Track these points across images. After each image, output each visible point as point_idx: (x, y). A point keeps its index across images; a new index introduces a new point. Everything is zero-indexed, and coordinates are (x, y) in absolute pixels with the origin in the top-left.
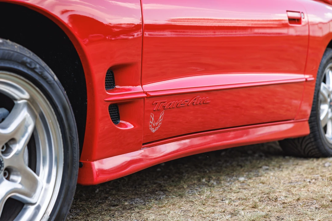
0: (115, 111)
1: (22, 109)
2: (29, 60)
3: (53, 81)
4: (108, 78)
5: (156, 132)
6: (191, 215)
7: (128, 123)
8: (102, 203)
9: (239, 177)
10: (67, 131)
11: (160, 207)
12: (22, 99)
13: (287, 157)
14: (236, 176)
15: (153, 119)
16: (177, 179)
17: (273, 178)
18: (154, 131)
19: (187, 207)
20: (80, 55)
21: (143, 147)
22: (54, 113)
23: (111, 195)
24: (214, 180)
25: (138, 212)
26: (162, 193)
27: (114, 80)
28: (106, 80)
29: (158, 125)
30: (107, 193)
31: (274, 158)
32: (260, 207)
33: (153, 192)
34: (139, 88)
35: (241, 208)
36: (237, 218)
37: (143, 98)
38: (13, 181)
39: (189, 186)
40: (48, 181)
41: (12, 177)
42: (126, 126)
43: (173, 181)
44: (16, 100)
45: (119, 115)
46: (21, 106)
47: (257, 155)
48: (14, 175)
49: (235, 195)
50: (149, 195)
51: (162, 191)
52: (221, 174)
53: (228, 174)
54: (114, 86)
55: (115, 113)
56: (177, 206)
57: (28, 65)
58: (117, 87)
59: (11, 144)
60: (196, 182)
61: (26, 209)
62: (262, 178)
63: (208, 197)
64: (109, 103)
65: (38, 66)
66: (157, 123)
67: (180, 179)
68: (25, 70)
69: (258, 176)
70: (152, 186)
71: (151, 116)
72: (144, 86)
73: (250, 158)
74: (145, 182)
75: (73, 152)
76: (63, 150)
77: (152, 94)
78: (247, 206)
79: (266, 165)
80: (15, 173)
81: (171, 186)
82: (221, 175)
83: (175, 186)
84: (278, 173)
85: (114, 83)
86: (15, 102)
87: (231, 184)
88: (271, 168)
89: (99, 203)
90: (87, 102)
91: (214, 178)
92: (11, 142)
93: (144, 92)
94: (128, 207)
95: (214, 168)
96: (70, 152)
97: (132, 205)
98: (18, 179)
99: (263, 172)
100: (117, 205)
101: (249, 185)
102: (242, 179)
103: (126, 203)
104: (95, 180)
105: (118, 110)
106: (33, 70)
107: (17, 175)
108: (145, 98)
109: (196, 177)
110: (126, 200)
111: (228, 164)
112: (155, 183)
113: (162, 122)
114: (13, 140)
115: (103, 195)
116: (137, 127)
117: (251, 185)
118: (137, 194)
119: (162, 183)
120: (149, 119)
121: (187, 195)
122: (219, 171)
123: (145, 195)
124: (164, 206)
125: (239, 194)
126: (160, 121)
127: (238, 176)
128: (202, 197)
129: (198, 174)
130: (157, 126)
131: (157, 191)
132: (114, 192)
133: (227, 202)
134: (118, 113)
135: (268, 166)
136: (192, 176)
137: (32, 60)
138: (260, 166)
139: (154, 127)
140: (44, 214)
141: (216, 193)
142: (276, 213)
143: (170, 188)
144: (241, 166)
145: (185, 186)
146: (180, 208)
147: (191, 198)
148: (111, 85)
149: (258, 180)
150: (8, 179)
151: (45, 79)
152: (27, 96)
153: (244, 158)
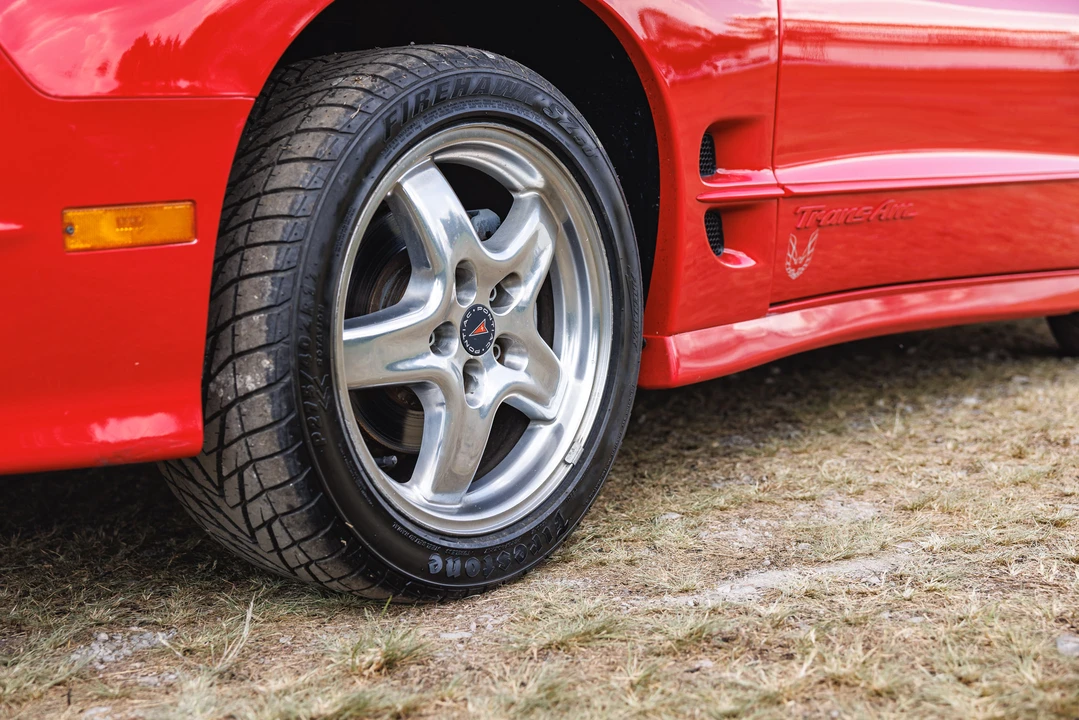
0: (714, 227)
1: (530, 212)
2: (547, 102)
3: (595, 151)
4: (705, 151)
5: (797, 279)
6: (873, 469)
7: (741, 255)
8: (661, 443)
9: (963, 396)
10: (622, 263)
11: (794, 453)
12: (530, 188)
13: (1068, 360)
14: (955, 396)
15: (794, 248)
16: (818, 400)
17: (1044, 402)
18: (794, 275)
19: (857, 454)
20: (649, 94)
21: (771, 312)
22: (595, 222)
23: (675, 427)
24: (906, 403)
25: (748, 461)
26: (790, 426)
27: (713, 156)
28: (701, 156)
29: (804, 262)
30: (665, 423)
31: (1035, 361)
32: (1034, 457)
33: (769, 425)
34: (766, 175)
35: (984, 457)
36: (982, 477)
37: (776, 197)
38: (511, 366)
39: (849, 414)
40: (580, 372)
41: (509, 358)
42: (738, 261)
43: (810, 403)
44: (516, 190)
45: (721, 236)
46: (528, 205)
47: (992, 355)
48: (513, 353)
49: (964, 432)
50: (761, 429)
51: (790, 422)
52: (918, 390)
53: (934, 393)
54: (714, 168)
55: (715, 232)
56: (834, 452)
57: (547, 113)
58: (720, 171)
59: (508, 287)
60: (863, 405)
61: (533, 431)
62: (1020, 401)
63: (900, 436)
64: (706, 206)
65: (565, 115)
66: (802, 259)
67: (826, 400)
68: (541, 123)
69: (1006, 395)
70: (765, 413)
71: (791, 241)
72: (778, 172)
73: (976, 360)
74: (745, 405)
75: (632, 312)
76: (611, 305)
77: (796, 190)
78: (999, 454)
79: (1022, 374)
80: (516, 349)
81: (809, 413)
82: (919, 394)
83: (818, 413)
84: (1054, 391)
85: (715, 163)
86: (514, 195)
87: (947, 412)
88: (1034, 380)
89: (654, 443)
90: (658, 202)
91: (904, 398)
92: (509, 282)
93: (779, 186)
94: (721, 452)
95: (899, 380)
96: (626, 308)
97: (729, 447)
98: (523, 362)
99: (1020, 389)
100: (695, 448)
101: (992, 414)
102: (971, 401)
103: (715, 445)
104: (673, 376)
105: (720, 225)
106: (556, 122)
107: (520, 354)
108: (781, 199)
109: (860, 396)
110: (713, 439)
111: (929, 372)
112: (769, 408)
113: (814, 256)
114: (513, 278)
115: (658, 429)
116: (762, 264)
117: (997, 414)
118: (731, 427)
119: (785, 406)
120: (786, 246)
121: (850, 430)
122: (913, 385)
123: (751, 430)
124: (805, 451)
125: (972, 430)
126: (809, 253)
127: (961, 394)
128: (888, 434)
129: (863, 389)
130: (801, 266)
131: (777, 422)
132: (681, 422)
133: (950, 445)
134: (721, 231)
135: (1027, 375)
136: (851, 395)
137: (554, 102)
138: (1007, 374)
139: (796, 267)
140: (573, 443)
141: (919, 426)
142: (1073, 469)
143: (809, 417)
144: (964, 377)
145: (842, 414)
146: (840, 454)
147: (861, 437)
148: (708, 167)
149: (1010, 402)
150: (501, 360)
151: (579, 143)
152: (538, 181)
153: (962, 361)
